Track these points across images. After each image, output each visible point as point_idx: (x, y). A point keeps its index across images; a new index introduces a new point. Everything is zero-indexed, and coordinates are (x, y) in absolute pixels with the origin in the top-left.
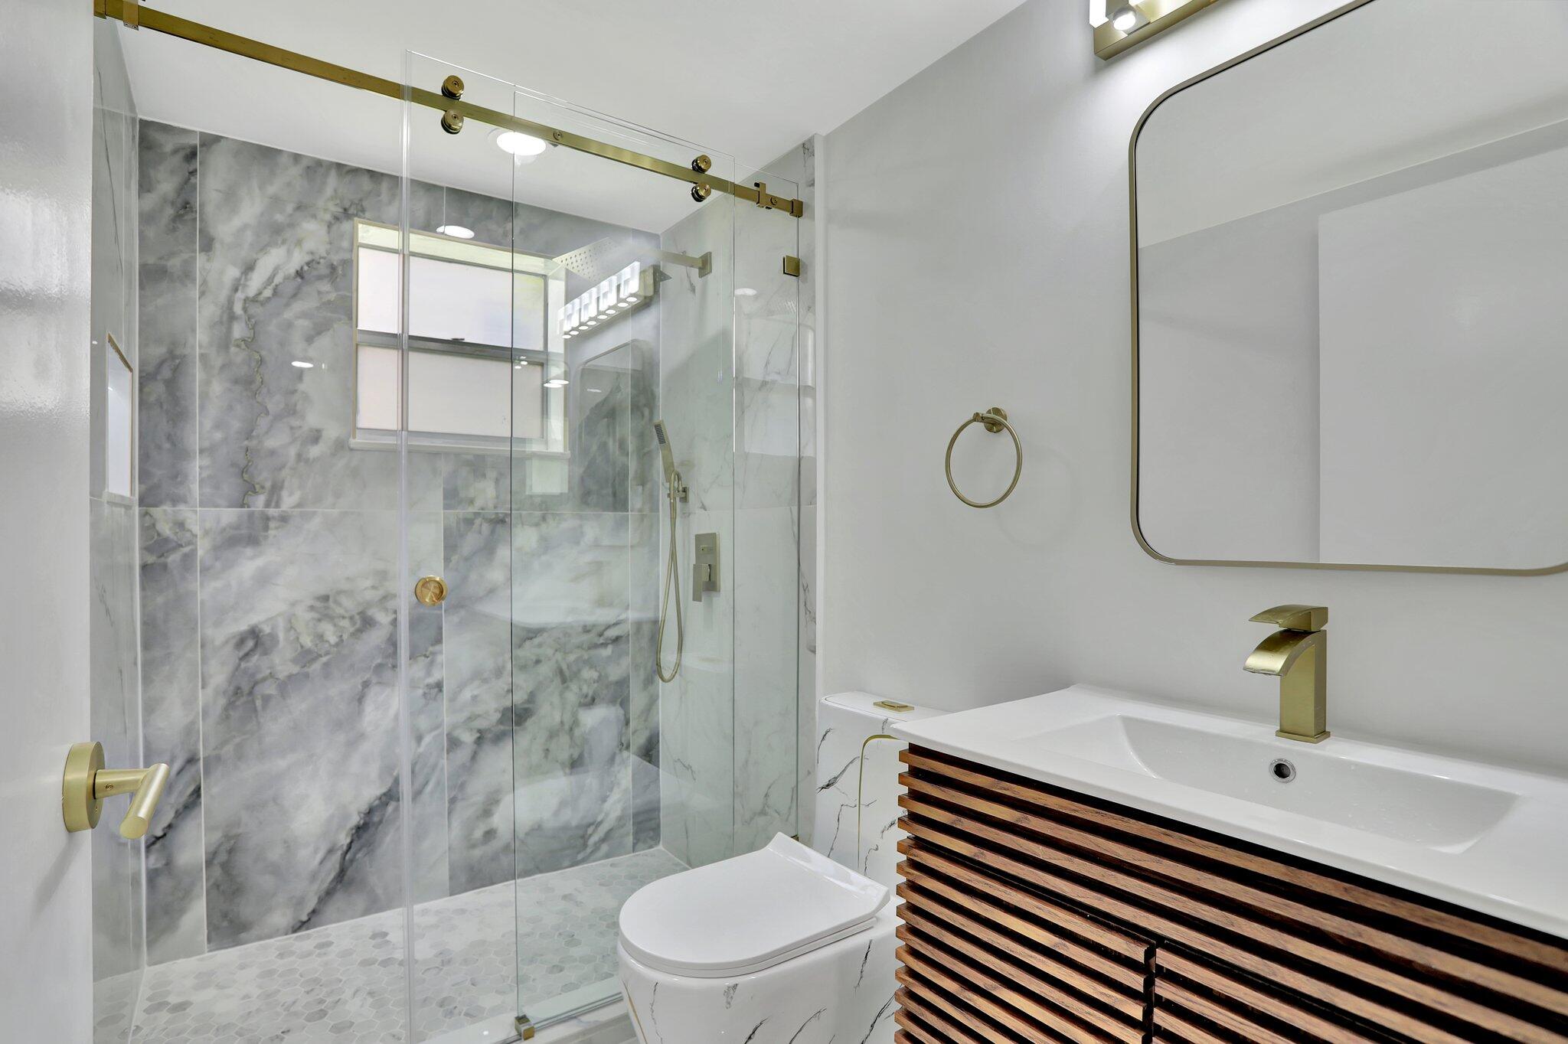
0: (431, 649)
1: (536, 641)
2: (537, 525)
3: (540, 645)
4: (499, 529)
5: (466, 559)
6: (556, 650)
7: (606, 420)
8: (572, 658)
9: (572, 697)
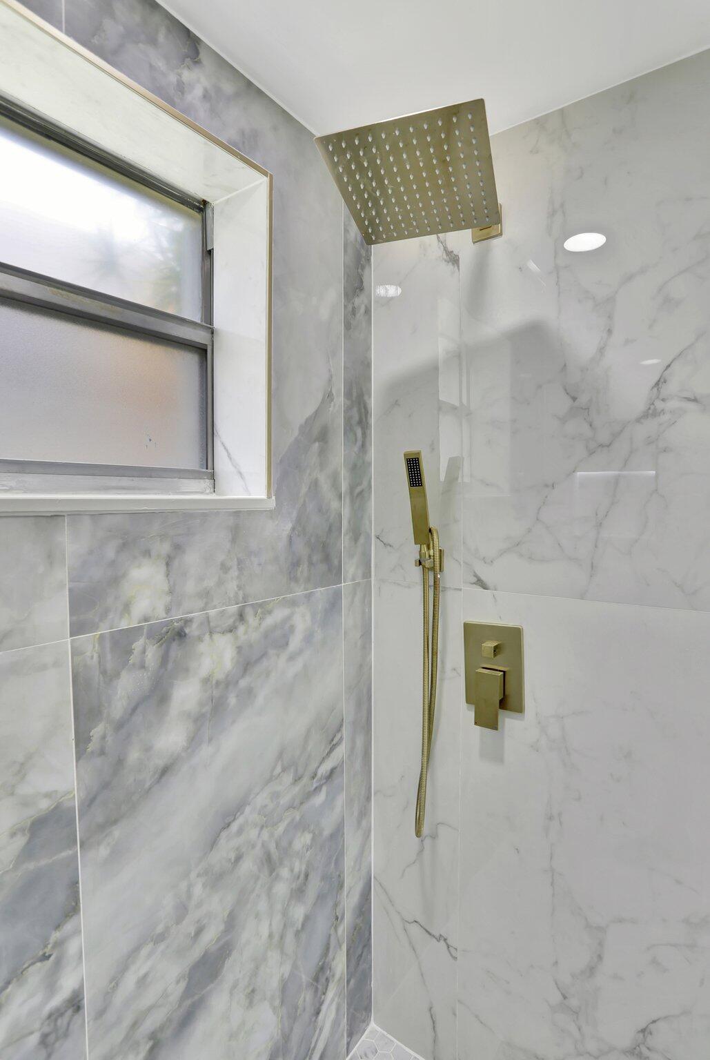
0: (55, 936)
1: (235, 827)
2: (232, 630)
3: (240, 831)
4: (175, 651)
5: (120, 726)
6: (262, 827)
7: (317, 444)
8: (281, 828)
9: (282, 889)
